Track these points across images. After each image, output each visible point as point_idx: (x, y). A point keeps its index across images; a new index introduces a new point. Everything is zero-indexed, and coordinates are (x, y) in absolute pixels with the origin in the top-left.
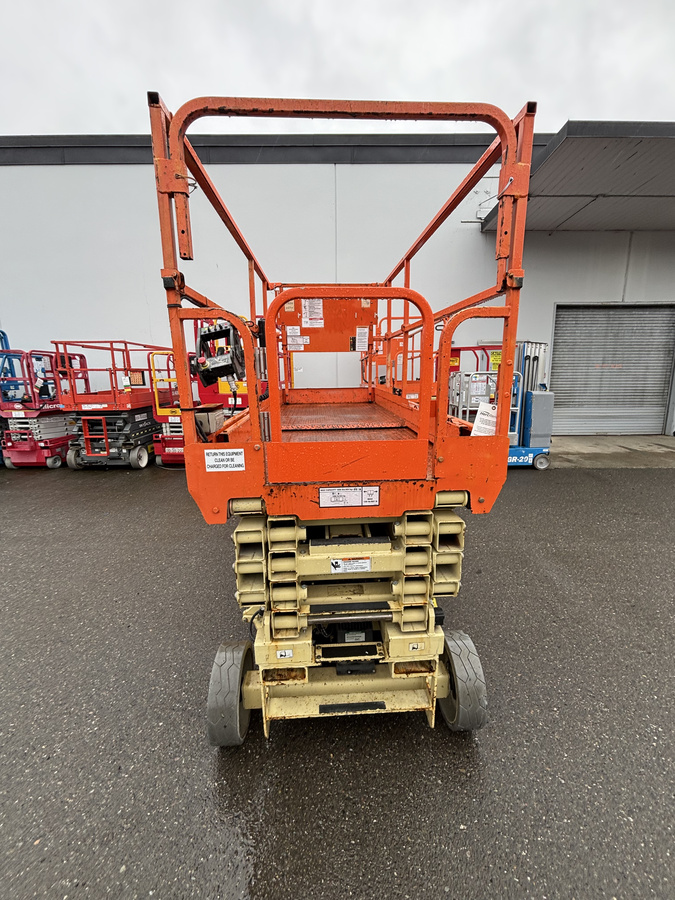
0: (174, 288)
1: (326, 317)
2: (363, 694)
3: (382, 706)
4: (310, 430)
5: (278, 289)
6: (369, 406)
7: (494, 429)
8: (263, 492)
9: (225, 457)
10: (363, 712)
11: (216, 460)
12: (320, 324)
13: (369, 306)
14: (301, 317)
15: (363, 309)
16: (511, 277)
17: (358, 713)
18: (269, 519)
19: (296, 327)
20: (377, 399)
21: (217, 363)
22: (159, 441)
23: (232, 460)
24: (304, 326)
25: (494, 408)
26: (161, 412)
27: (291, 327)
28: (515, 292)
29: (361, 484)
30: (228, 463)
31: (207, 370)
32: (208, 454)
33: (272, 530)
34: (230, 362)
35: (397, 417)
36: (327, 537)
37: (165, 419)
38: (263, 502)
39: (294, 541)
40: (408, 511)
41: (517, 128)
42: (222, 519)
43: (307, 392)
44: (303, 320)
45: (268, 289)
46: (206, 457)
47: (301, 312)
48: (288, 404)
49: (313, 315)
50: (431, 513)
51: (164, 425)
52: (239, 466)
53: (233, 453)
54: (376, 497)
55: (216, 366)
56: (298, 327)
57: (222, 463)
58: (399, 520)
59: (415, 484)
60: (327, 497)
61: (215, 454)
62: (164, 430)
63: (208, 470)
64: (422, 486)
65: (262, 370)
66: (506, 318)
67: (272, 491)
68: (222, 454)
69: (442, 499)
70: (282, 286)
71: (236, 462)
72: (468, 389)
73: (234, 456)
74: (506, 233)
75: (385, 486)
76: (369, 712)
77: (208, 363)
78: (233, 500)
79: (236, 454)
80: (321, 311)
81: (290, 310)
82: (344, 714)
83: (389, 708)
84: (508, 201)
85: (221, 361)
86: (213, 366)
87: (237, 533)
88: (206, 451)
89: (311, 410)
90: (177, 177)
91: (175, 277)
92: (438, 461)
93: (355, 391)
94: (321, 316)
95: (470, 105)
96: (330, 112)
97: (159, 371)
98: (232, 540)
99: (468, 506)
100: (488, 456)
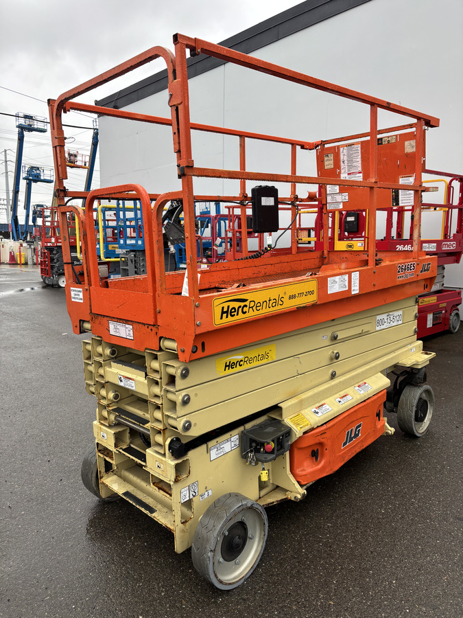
1: (364, 170)
2: (152, 500)
3: (152, 510)
5: (319, 147)
10: (140, 508)
11: (74, 294)
12: (359, 178)
13: (414, 150)
14: (340, 173)
15: (408, 155)
17: (138, 507)
29: (125, 322)
40: (147, 348)
47: (339, 168)
49: (352, 171)
50: (159, 353)
53: (79, 291)
54: (131, 333)
57: (76, 296)
59: (148, 327)
63: (72, 300)
64: (152, 330)
67: (92, 318)
68: (76, 291)
71: (80, 297)
73: (79, 293)
75: (135, 326)
76: (143, 510)
78: (82, 321)
80: (360, 165)
81: (329, 167)
82: (131, 502)
83: (156, 516)
87: (84, 342)
88: (71, 288)
90: (56, 138)
92: (157, 311)
94: (360, 169)
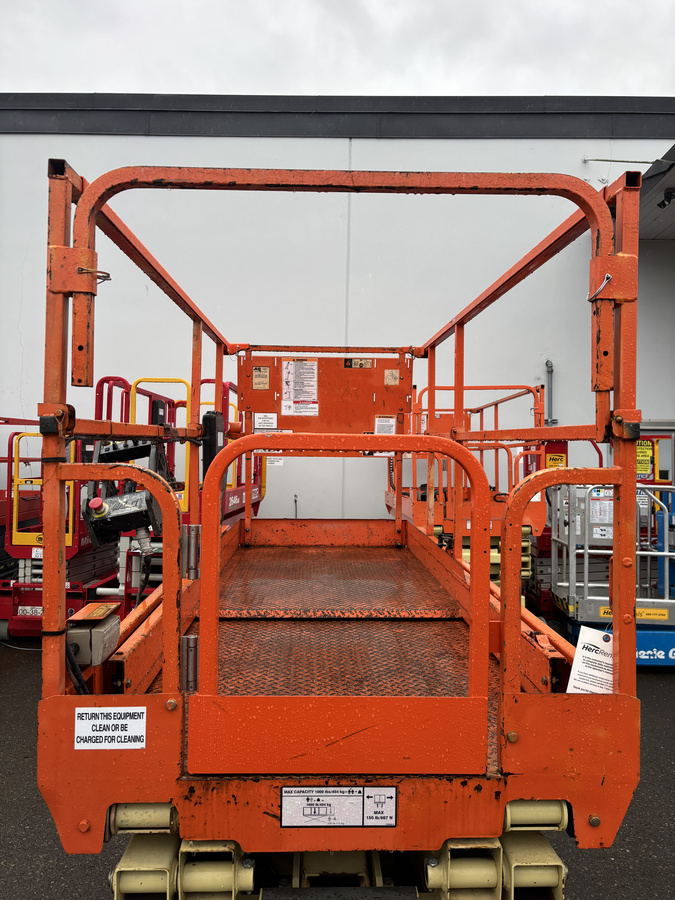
0: (56, 433)
1: (323, 400)
4: (281, 619)
5: (242, 353)
6: (395, 558)
7: (610, 677)
8: (176, 792)
9: (111, 722)
11: (95, 728)
12: (313, 411)
13: (397, 382)
14: (280, 398)
15: (388, 388)
16: (620, 423)
18: (184, 848)
19: (269, 415)
20: (411, 541)
21: (121, 507)
22: (8, 593)
23: (124, 728)
24: (285, 412)
25: (606, 639)
26: (19, 538)
27: (262, 415)
28: (629, 445)
29: (361, 781)
30: (116, 734)
31: (103, 520)
32: (81, 716)
33: (187, 866)
34: (144, 507)
35: (445, 591)
36: (296, 883)
37: (26, 551)
38: (174, 812)
39: (229, 893)
40: (453, 840)
41: (612, 204)
42: (94, 845)
43: (284, 526)
44: (284, 403)
45: (226, 353)
46: (78, 722)
47: (280, 391)
48: (247, 547)
49: (301, 398)
50: (498, 844)
51: (21, 563)
52: (136, 739)
53: (127, 715)
54: (390, 809)
55: (120, 512)
56: (274, 416)
57: (104, 734)
58: (437, 857)
59: (464, 784)
60: (296, 808)
61: (95, 716)
62: (21, 573)
63: (78, 746)
64: (479, 788)
65: (192, 564)
66: (617, 488)
67: (192, 790)
68: (107, 716)
69: (517, 814)
70: (249, 348)
71: (131, 732)
72: (584, 512)
73: (128, 721)
74: (606, 353)
75: (408, 787)
77: (106, 506)
78: (117, 806)
79: (132, 716)
80: (315, 392)
81: (261, 387)
84: (607, 309)
85: (129, 504)
86: (114, 514)
87: (121, 873)
88: (79, 710)
89: (289, 563)
90: (81, 271)
91: (60, 418)
92: (508, 739)
93: (372, 525)
94: (315, 397)
95: (535, 176)
96: (320, 186)
97: (27, 461)
98: (110, 885)
99: (570, 829)
100: (602, 733)
